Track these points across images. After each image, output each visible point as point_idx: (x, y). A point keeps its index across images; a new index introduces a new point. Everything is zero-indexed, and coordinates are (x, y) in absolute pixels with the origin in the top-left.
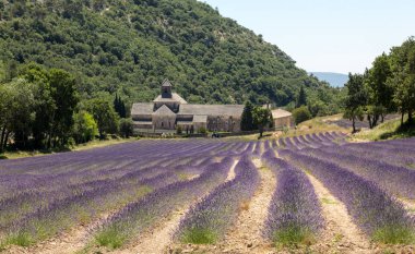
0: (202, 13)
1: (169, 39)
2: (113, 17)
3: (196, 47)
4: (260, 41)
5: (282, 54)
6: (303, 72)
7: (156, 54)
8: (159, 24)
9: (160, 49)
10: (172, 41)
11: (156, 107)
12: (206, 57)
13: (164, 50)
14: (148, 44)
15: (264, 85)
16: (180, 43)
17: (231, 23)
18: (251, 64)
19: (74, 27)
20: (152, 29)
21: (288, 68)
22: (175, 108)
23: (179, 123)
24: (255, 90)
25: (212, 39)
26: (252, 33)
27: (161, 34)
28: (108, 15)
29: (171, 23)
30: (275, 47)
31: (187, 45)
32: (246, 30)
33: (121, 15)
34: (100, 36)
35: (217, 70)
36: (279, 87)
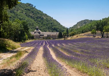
0: (40, 12)
1: (33, 18)
2: (21, 13)
3: (39, 20)
4: (52, 19)
5: (57, 22)
6: (62, 26)
7: (31, 21)
8: (31, 15)
9: (32, 20)
10: (34, 18)
11: (35, 33)
12: (42, 22)
13: (33, 20)
14: (29, 19)
15: (55, 28)
16: (36, 19)
17: (46, 15)
18: (51, 24)
19: (13, 15)
20: (29, 16)
21: (59, 25)
22: (39, 33)
23: (41, 36)
24: (53, 29)
25: (42, 18)
26: (50, 17)
27: (31, 17)
28: (20, 12)
29: (33, 14)
30: (56, 20)
31: (37, 19)
32: (49, 16)
33: (22, 12)
34: (19, 17)
35: (44, 25)
36: (58, 29)
